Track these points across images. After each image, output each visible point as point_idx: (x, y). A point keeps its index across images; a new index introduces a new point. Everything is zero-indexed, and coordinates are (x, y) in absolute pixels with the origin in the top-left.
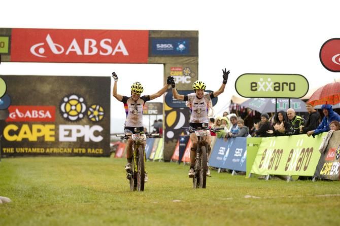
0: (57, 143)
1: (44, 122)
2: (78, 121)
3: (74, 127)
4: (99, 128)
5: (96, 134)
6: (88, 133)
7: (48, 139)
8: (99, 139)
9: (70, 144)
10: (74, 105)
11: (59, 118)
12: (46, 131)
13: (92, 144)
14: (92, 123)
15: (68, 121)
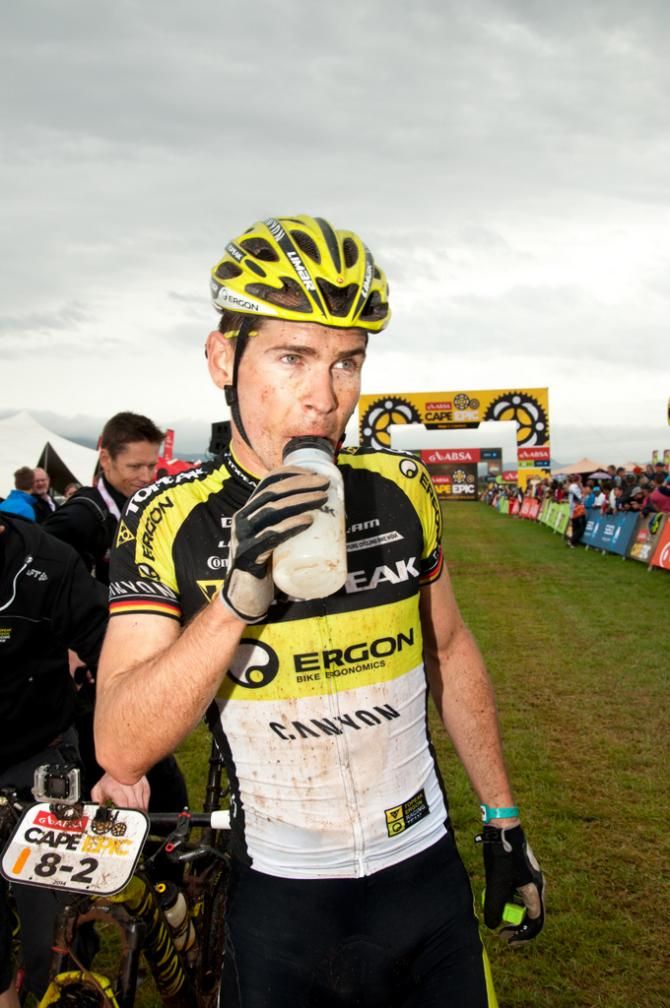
0: (451, 494)
1: (445, 484)
2: (462, 483)
3: (460, 486)
4: (472, 486)
5: (471, 489)
6: (467, 489)
7: (448, 492)
8: (472, 491)
9: (458, 495)
10: (459, 475)
11: (453, 482)
12: (446, 489)
13: (469, 494)
14: (468, 484)
15: (457, 483)
